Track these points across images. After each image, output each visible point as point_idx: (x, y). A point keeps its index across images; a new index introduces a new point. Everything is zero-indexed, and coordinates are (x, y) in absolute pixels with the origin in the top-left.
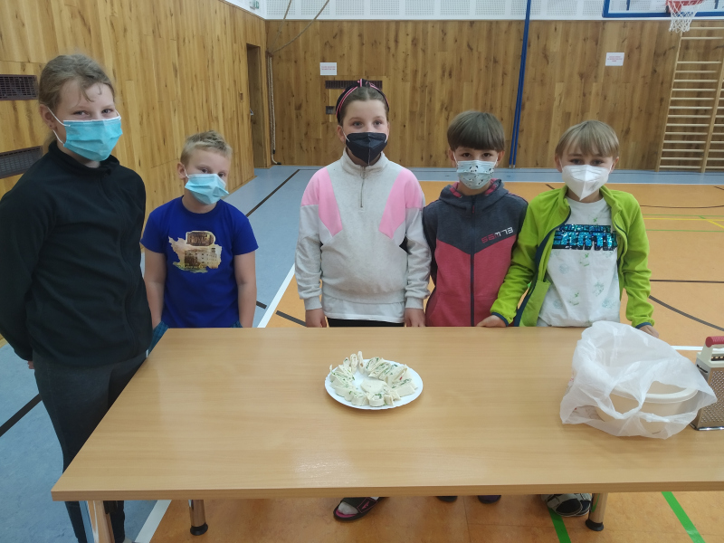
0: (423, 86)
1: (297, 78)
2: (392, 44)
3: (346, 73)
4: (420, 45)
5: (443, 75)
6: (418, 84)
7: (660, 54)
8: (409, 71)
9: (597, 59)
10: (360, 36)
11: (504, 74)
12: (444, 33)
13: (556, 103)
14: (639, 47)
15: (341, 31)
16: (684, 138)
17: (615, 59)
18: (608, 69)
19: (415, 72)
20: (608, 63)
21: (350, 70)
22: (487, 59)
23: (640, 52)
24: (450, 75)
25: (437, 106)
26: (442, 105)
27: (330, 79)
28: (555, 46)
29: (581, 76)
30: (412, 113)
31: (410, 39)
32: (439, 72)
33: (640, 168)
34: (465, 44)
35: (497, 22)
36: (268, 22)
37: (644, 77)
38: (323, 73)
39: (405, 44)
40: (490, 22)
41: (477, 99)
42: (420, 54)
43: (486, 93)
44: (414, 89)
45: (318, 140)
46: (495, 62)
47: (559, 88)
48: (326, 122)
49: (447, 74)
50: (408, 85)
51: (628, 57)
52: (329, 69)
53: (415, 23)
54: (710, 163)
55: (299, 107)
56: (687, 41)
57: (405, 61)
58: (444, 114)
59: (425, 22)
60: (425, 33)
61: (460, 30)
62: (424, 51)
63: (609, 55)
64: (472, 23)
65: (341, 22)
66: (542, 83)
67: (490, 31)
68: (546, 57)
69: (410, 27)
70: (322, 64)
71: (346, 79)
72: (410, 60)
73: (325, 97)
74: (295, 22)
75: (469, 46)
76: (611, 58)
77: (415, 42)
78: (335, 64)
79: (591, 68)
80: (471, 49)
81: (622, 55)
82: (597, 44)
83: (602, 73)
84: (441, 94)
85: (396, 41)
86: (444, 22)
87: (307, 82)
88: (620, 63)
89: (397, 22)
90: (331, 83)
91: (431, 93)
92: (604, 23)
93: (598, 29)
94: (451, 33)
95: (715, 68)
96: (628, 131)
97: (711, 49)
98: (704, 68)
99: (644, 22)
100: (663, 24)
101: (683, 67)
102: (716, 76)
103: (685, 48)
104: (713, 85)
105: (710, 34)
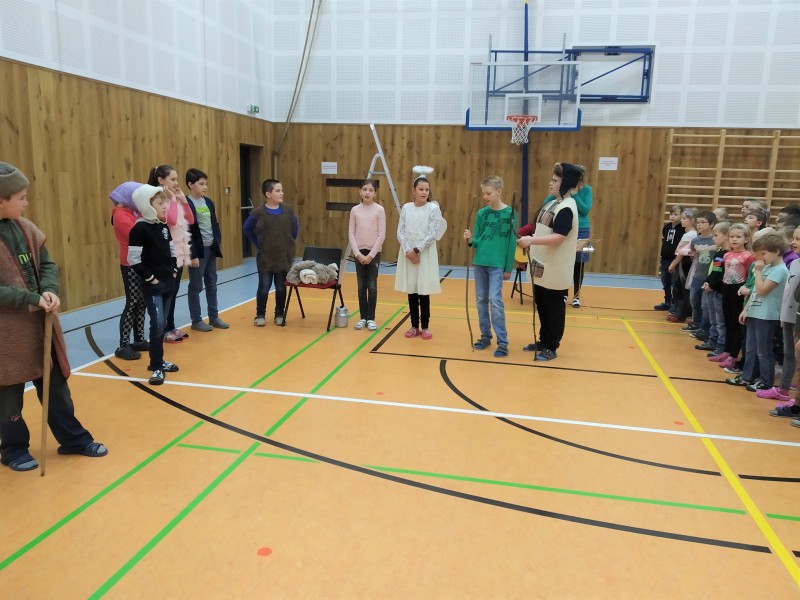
1: (300, 176)
3: (346, 172)
4: (415, 148)
7: (657, 161)
8: (405, 171)
9: (590, 164)
10: (359, 138)
12: (438, 137)
14: (633, 153)
15: (341, 134)
17: (608, 164)
18: (602, 173)
20: (602, 167)
21: (349, 170)
22: (480, 162)
23: (635, 157)
24: (444, 176)
27: (331, 177)
28: (547, 150)
31: (405, 142)
33: (642, 274)
34: (458, 149)
36: (275, 125)
37: (640, 182)
38: (324, 172)
39: (401, 147)
41: (470, 200)
42: (416, 156)
45: (318, 234)
46: (488, 165)
48: (326, 217)
49: (440, 175)
50: (404, 185)
51: (622, 162)
52: (330, 169)
53: (411, 127)
55: (301, 203)
56: (683, 148)
57: (401, 162)
59: (420, 127)
60: (420, 137)
61: (453, 135)
62: (418, 153)
63: (602, 160)
65: (341, 125)
69: (405, 134)
70: (324, 164)
71: (345, 178)
72: (406, 161)
73: (326, 194)
74: (300, 125)
75: (461, 149)
76: (605, 163)
77: (410, 145)
78: (335, 164)
80: (464, 153)
81: (615, 160)
82: (589, 149)
83: (596, 177)
85: (393, 144)
86: (438, 127)
87: (309, 180)
88: (614, 167)
89: (394, 127)
90: (332, 182)
92: (596, 128)
93: (586, 136)
94: (444, 137)
95: (713, 174)
96: (626, 236)
97: (707, 156)
98: (702, 174)
99: (636, 129)
100: (656, 131)
101: (680, 173)
102: (712, 183)
103: (680, 155)
104: (711, 192)
105: (705, 141)
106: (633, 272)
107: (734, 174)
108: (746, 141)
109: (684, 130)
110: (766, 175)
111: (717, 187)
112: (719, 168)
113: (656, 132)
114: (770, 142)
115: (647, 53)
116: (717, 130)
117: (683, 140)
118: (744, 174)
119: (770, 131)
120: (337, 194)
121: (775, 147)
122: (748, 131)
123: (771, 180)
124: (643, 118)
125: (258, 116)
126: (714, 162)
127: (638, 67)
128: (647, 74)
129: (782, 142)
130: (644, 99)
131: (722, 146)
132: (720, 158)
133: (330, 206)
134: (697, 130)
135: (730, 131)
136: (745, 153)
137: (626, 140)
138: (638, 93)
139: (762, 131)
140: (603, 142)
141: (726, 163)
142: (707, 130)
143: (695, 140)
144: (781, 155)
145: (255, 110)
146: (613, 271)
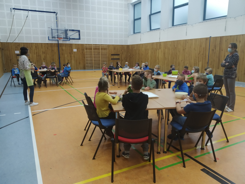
0: (39, 55)
1: (10, 54)
4: (37, 48)
6: (38, 55)
7: (83, 50)
8: (35, 52)
9: (72, 50)
11: (55, 53)
12: (42, 45)
13: (66, 58)
14: (79, 48)
15: (19, 45)
16: (90, 64)
18: (74, 52)
19: (37, 53)
20: (74, 51)
22: (51, 50)
25: (42, 59)
27: (18, 54)
28: (64, 48)
29: (70, 53)
30: (37, 61)
32: (42, 53)
33: (83, 69)
34: (46, 48)
35: (52, 44)
36: (2, 43)
37: (81, 53)
38: (16, 53)
39: (34, 47)
40: (51, 44)
41: (50, 58)
42: (37, 49)
43: (52, 56)
44: (37, 56)
46: (53, 51)
47: (66, 55)
48: (17, 63)
49: (43, 53)
50: (36, 55)
51: (77, 50)
53: (36, 43)
54: (94, 68)
55: (11, 60)
57: (34, 50)
58: (44, 60)
59: (38, 43)
60: (38, 45)
64: (47, 44)
65: (19, 43)
66: (63, 54)
67: (51, 45)
68: (62, 50)
69: (35, 45)
70: (15, 51)
72: (35, 50)
73: (17, 58)
77: (36, 47)
78: (19, 51)
79: (71, 52)
80: (48, 48)
82: (71, 48)
83: (73, 53)
85: (32, 47)
86: (42, 43)
87: (12, 55)
89: (32, 43)
93: (71, 45)
95: (92, 52)
96: (80, 63)
97: (91, 49)
98: (90, 52)
99: (79, 44)
100: (82, 44)
101: (87, 52)
103: (86, 48)
105: (90, 46)
106: (82, 69)
107: (95, 52)
108: (96, 46)
110: (99, 52)
111: (93, 54)
112: (93, 51)
114: (99, 46)
115: (79, 31)
116: (92, 44)
118: (96, 52)
119: (99, 45)
121: (100, 47)
122: (96, 45)
123: (100, 53)
124: (80, 42)
126: (92, 50)
128: (79, 35)
129: (101, 46)
130: (79, 39)
131: (93, 47)
134: (88, 44)
135: (94, 45)
136: (96, 48)
137: (78, 46)
139: (98, 45)
140: (74, 47)
141: (94, 50)
142: (90, 44)
143: (88, 46)
144: (101, 48)
146: (78, 69)
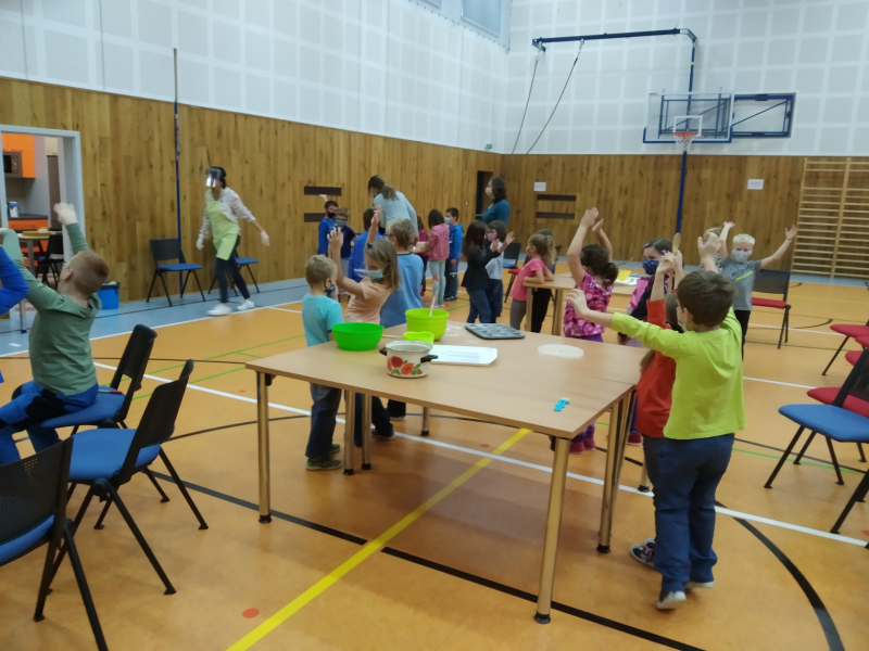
0: (606, 200)
1: (519, 192)
2: (585, 171)
3: (552, 190)
4: (605, 172)
5: (620, 193)
6: (602, 200)
8: (596, 189)
9: (741, 183)
10: (563, 165)
12: (622, 164)
13: (708, 216)
14: (776, 176)
15: (551, 162)
16: (819, 248)
17: (755, 184)
18: (751, 192)
19: (600, 191)
20: (750, 187)
21: (555, 188)
22: (654, 182)
23: (777, 179)
24: (626, 193)
25: (615, 215)
26: (619, 214)
27: (541, 194)
28: (707, 174)
29: (728, 196)
31: (598, 167)
32: (617, 191)
34: (637, 173)
35: (662, 156)
36: (503, 156)
37: (781, 198)
38: (536, 189)
39: (594, 170)
40: (657, 156)
41: (645, 211)
42: (605, 178)
43: (652, 207)
46: (660, 184)
47: (710, 205)
48: (535, 223)
49: (623, 192)
51: (767, 183)
52: (540, 187)
53: (602, 156)
55: (518, 212)
56: (817, 172)
57: (594, 182)
59: (609, 156)
60: (609, 164)
61: (634, 162)
62: (607, 176)
63: (750, 181)
64: (643, 156)
65: (551, 156)
66: (697, 201)
67: (656, 163)
68: (699, 181)
69: (598, 161)
70: (536, 184)
71: (552, 193)
72: (597, 183)
73: (536, 205)
75: (640, 172)
76: (753, 184)
77: (601, 170)
78: (545, 184)
79: (737, 190)
80: (642, 175)
81: (762, 181)
82: (740, 173)
83: (745, 195)
84: (619, 205)
85: (588, 169)
86: (623, 156)
87: (525, 196)
88: (760, 187)
89: (589, 156)
90: (541, 197)
91: (611, 205)
92: (746, 157)
93: (740, 162)
94: (627, 164)
95: (840, 193)
97: (836, 179)
98: (833, 193)
99: (778, 158)
102: (838, 200)
103: (814, 178)
104: (838, 207)
105: (836, 167)
109: (818, 158)
111: (843, 203)
112: (845, 188)
113: (795, 160)
115: (789, 99)
116: (846, 158)
117: (818, 166)
120: (545, 206)
124: (784, 148)
125: (491, 151)
126: (841, 184)
127: (781, 110)
128: (789, 115)
130: (786, 134)
131: (848, 171)
132: (846, 180)
133: (539, 215)
137: (771, 167)
138: (780, 129)
140: (752, 168)
141: (852, 184)
143: (828, 166)
145: (490, 147)
